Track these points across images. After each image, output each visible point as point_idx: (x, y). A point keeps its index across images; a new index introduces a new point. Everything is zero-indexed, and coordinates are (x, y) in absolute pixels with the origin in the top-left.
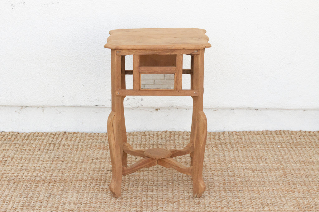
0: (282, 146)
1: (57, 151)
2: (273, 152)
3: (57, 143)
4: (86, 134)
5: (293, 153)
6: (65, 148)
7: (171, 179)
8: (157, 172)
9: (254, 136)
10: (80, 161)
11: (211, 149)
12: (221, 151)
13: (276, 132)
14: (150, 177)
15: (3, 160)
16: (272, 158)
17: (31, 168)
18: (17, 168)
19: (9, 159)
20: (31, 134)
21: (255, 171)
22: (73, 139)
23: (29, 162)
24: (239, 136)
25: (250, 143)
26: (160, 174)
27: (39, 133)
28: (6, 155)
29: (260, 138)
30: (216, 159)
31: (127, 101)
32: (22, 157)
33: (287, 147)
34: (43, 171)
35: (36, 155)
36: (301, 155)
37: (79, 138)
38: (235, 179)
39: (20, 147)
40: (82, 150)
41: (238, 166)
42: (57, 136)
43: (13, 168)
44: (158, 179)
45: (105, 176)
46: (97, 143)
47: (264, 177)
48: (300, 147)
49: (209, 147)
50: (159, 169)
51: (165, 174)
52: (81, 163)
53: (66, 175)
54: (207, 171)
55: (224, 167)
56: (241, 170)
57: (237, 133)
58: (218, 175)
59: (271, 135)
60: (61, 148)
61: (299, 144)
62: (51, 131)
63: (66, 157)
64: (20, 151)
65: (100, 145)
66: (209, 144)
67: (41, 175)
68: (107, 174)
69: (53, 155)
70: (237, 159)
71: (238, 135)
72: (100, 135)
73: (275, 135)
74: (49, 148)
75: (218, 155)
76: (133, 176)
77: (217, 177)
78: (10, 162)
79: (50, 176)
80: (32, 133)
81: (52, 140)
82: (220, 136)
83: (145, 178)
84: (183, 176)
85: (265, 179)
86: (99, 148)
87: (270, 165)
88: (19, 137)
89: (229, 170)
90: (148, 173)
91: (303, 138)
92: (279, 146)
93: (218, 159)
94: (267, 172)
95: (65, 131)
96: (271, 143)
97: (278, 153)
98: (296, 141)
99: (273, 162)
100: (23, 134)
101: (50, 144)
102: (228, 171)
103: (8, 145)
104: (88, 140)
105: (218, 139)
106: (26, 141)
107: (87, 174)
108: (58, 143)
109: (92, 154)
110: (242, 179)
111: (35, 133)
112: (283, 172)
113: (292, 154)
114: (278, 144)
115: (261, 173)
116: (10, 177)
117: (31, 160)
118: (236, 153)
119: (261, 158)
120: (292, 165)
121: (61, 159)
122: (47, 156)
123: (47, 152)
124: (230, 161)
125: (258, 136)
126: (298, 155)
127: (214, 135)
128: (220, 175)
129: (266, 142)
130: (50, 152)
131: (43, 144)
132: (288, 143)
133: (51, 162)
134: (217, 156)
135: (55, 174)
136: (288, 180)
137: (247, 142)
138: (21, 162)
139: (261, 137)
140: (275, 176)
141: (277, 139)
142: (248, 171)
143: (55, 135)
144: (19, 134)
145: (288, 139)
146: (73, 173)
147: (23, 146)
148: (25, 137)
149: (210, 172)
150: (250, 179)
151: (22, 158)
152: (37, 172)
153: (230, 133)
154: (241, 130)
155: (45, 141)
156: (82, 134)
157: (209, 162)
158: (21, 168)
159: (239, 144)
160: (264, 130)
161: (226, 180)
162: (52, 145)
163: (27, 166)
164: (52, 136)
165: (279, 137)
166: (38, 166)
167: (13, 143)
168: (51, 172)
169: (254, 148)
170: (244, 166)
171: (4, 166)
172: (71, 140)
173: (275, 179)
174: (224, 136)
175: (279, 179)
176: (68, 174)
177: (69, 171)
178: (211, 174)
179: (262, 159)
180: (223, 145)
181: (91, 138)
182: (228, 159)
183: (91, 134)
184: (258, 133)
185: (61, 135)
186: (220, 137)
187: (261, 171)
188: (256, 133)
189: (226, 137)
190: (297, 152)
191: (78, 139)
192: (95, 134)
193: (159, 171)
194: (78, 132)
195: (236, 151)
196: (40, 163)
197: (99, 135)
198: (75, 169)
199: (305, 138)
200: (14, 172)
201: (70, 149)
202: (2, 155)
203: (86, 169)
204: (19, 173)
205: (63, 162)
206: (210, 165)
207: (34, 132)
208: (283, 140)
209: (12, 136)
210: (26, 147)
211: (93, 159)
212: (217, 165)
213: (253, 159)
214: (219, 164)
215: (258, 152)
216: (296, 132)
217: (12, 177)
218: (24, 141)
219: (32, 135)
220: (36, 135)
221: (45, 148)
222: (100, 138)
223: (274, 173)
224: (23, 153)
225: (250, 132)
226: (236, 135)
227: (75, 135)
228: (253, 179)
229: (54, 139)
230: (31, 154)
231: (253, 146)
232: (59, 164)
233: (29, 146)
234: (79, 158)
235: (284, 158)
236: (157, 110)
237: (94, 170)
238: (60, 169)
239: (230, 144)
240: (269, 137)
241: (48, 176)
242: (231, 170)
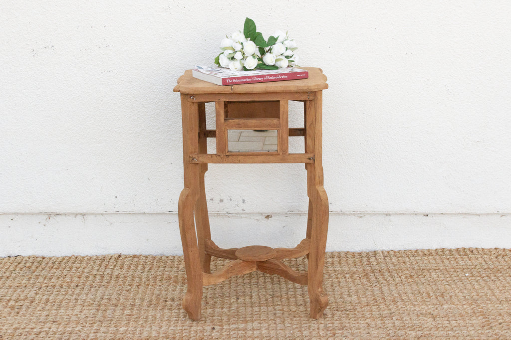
0: (472, 273)
1: (107, 288)
2: (460, 285)
3: (106, 273)
4: (154, 258)
5: (492, 286)
6: (120, 282)
7: (299, 334)
8: (274, 321)
9: (424, 257)
10: (145, 304)
11: (359, 281)
12: (376, 284)
13: (457, 250)
14: (263, 332)
15: (17, 304)
16: (460, 294)
17: (63, 319)
18: (39, 319)
19: (27, 303)
20: (64, 259)
21: (438, 319)
22: (133, 267)
23: (59, 307)
24: (400, 258)
25: (420, 269)
26: (280, 326)
27: (77, 258)
28: (22, 296)
29: (434, 262)
30: (370, 298)
31: (220, 203)
32: (48, 299)
33: (480, 276)
34: (82, 324)
35: (72, 295)
36: (506, 288)
37: (142, 264)
38: (406, 333)
39: (45, 281)
40: (148, 285)
41: (407, 310)
42: (106, 262)
43: (33, 318)
44: (277, 335)
45: (187, 331)
46: (173, 273)
47: (455, 329)
48: (502, 276)
49: (355, 277)
50: (277, 317)
51: (289, 325)
52: (147, 308)
53: (121, 329)
54: (358, 318)
55: (385, 312)
56: (414, 317)
57: (397, 254)
58: (378, 327)
59: (451, 257)
60: (113, 281)
61: (499, 270)
62: (97, 254)
63: (121, 297)
64: (44, 288)
65: (177, 276)
66: (354, 273)
67: (79, 330)
68: (192, 326)
69: (99, 295)
70: (404, 298)
71: (398, 256)
72: (176, 258)
73: (458, 257)
74: (93, 282)
75: (372, 291)
76: (234, 330)
77: (377, 329)
78: (28, 307)
79: (94, 333)
80: (66, 257)
81: (98, 268)
82: (369, 259)
83: (256, 333)
84: (318, 329)
85: (457, 332)
86: (176, 281)
87: (460, 307)
88: (44, 264)
89: (394, 318)
90: (259, 325)
91: (503, 260)
92: (467, 275)
93: (372, 299)
94: (457, 319)
95: (119, 253)
96: (454, 270)
97: (469, 286)
98: (492, 266)
99: (464, 302)
100: (50, 259)
101: (95, 276)
102: (392, 319)
103: (26, 279)
104: (157, 268)
105: (368, 263)
106: (55, 270)
107: (158, 328)
108: (108, 274)
109: (164, 292)
110: (418, 333)
111: (70, 258)
112: (484, 320)
113: (492, 288)
114: (464, 271)
115: (448, 322)
116: (26, 335)
117: (64, 304)
118: (401, 287)
119: (442, 296)
120: (496, 306)
121: (114, 302)
122: (91, 296)
123: (90, 290)
124: (393, 302)
125: (430, 257)
126: (501, 289)
127: (359, 257)
128: (381, 325)
129: (444, 268)
130: (94, 289)
131: (83, 275)
132: (481, 270)
133: (97, 308)
134: (369, 293)
135: (103, 329)
136: (496, 334)
137: (415, 268)
138: (47, 308)
139: (435, 260)
140: (473, 326)
141: (461, 263)
142: (426, 319)
143: (103, 260)
144: (44, 260)
145: (479, 262)
146: (135, 325)
147: (50, 279)
148: (54, 263)
149: (363, 322)
150: (432, 332)
151: (47, 301)
152: (73, 326)
153: (386, 253)
154: (402, 249)
155: (86, 270)
156: (146, 257)
157: (359, 303)
158: (45, 317)
159: (402, 272)
160: (439, 247)
161: (391, 335)
162: (98, 278)
163: (56, 315)
164: (98, 262)
165: (465, 259)
166: (74, 314)
167: (34, 274)
168: (97, 324)
169: (428, 277)
170: (417, 310)
171: (17, 316)
172: (129, 268)
173: (473, 332)
174: (376, 259)
175: (480, 332)
176: (126, 329)
177: (127, 322)
178: (366, 325)
179: (445, 298)
180: (377, 274)
181: (162, 264)
182: (389, 298)
183: (161, 257)
184: (429, 253)
185: (113, 260)
186: (371, 261)
187: (446, 319)
188: (426, 252)
189: (379, 261)
190: (498, 283)
191: (140, 267)
192: (167, 257)
193: (278, 320)
194: (141, 255)
195: (400, 284)
196: (78, 308)
197: (174, 259)
198: (136, 320)
199: (506, 260)
200: (34, 326)
201: (127, 283)
202: (15, 295)
203: (156, 318)
204: (42, 328)
205: (116, 306)
206: (361, 308)
207: (70, 255)
208: (471, 264)
209: (32, 263)
210: (55, 282)
211: (166, 301)
212: (373, 307)
213: (429, 296)
214: (375, 307)
215: (435, 285)
216: (489, 250)
217: (30, 334)
218: (52, 272)
219: (65, 261)
220: (72, 260)
221: (86, 283)
222: (176, 263)
223: (470, 322)
224: (50, 292)
225: (416, 251)
226: (395, 256)
227: (136, 259)
228: (436, 332)
229: (102, 267)
230: (64, 293)
231: (425, 274)
232: (111, 311)
233: (60, 279)
234: (142, 299)
235: (480, 295)
236: (267, 217)
237: (168, 320)
238: (112, 320)
239: (389, 272)
240: (448, 259)
241: (92, 332)
242: (398, 317)
